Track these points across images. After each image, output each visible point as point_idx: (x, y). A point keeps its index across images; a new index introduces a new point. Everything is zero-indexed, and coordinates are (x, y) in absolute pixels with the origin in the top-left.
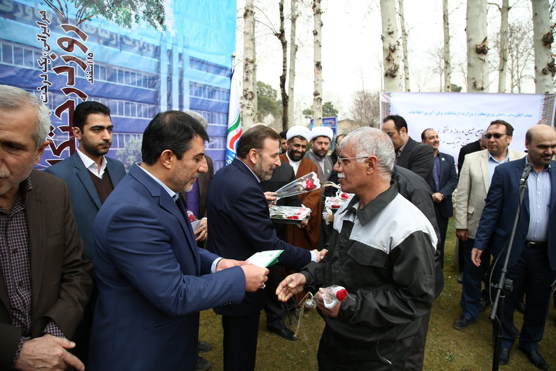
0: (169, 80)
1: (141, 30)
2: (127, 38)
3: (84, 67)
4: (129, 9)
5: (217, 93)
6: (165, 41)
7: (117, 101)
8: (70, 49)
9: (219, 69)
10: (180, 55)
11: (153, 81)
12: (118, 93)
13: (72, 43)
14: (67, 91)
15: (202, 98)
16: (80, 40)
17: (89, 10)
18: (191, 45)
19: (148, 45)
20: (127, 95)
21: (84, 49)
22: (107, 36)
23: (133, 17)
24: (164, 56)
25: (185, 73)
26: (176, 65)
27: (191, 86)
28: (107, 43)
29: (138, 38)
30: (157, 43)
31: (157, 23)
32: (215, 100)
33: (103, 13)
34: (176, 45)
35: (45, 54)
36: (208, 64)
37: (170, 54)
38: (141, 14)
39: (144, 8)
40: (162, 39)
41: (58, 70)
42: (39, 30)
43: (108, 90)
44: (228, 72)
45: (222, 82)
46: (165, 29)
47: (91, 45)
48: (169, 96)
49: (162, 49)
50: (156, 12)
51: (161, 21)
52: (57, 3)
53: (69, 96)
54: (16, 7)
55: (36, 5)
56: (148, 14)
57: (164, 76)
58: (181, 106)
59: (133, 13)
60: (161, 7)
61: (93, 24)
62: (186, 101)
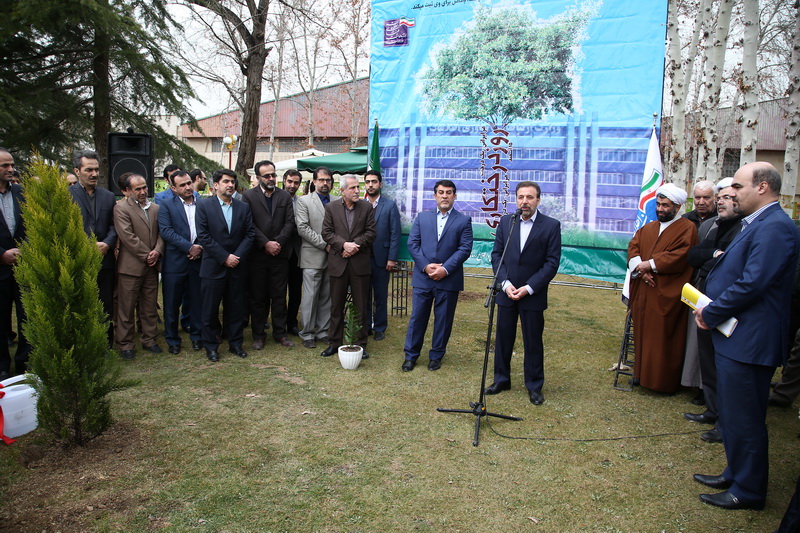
0: (577, 151)
1: (551, 118)
2: (539, 127)
3: (506, 152)
4: (540, 107)
5: (632, 155)
6: (573, 121)
7: (529, 172)
8: (498, 142)
9: (639, 131)
10: (589, 130)
11: (560, 154)
13: (499, 140)
14: (495, 168)
15: (613, 161)
16: (505, 137)
17: (511, 117)
18: (600, 117)
19: (556, 128)
20: (537, 167)
21: (507, 141)
22: (523, 130)
23: (543, 111)
24: (572, 135)
25: (593, 142)
26: (584, 137)
27: (600, 152)
28: (522, 134)
29: (547, 124)
30: (564, 124)
31: (564, 109)
32: (630, 161)
33: (520, 115)
34: (585, 121)
35: (484, 148)
36: (623, 130)
37: (577, 130)
38: (550, 107)
39: (553, 101)
40: (570, 119)
41: (490, 157)
42: (481, 137)
43: (522, 164)
44: (647, 133)
45: (638, 144)
46: (572, 111)
47: (511, 138)
48: (576, 163)
49: (570, 127)
50: (564, 101)
51: (569, 106)
52: (491, 120)
53: (496, 171)
54: (471, 129)
55: (480, 124)
56: (556, 105)
57: (571, 148)
58: (588, 170)
59: (543, 108)
60: (569, 96)
61: (513, 124)
62: (594, 166)
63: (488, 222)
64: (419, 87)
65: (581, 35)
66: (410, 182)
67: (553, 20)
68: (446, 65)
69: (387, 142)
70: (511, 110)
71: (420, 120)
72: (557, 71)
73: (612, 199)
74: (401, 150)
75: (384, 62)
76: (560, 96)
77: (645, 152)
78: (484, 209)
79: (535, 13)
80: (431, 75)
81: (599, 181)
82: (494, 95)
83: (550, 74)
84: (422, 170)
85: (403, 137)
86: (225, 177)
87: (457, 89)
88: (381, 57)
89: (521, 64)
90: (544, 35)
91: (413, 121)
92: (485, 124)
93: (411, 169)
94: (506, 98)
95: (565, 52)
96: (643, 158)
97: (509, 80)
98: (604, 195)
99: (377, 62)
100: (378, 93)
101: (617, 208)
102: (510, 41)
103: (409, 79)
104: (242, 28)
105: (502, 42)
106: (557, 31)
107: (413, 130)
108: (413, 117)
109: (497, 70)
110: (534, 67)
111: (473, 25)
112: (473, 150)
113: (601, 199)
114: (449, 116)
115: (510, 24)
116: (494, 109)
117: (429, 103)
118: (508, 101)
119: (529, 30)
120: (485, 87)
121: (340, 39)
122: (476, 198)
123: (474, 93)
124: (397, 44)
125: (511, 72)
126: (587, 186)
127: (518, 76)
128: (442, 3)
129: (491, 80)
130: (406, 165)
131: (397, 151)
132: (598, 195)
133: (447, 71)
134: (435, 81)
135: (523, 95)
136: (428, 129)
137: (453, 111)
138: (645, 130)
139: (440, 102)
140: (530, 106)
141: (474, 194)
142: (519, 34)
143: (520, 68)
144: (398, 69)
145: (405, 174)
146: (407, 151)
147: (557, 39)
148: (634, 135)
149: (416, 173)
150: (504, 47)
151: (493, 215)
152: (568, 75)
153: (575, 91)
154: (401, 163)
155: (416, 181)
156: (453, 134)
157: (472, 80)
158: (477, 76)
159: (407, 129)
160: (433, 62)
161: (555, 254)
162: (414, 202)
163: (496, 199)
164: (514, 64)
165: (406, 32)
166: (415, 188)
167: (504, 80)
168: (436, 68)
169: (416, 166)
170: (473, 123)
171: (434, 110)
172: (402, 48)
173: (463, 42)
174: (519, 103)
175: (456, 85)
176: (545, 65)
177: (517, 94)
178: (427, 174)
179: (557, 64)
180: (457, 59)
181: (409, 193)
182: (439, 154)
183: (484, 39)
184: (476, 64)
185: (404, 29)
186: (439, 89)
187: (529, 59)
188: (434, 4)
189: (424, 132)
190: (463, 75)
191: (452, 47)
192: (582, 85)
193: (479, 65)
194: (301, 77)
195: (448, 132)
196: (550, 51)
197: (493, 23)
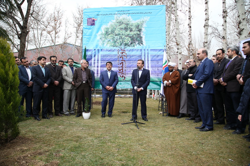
0: (145, 55)
1: (137, 47)
2: (134, 49)
3: (125, 56)
4: (134, 44)
5: (159, 56)
6: (143, 48)
8: (123, 53)
9: (161, 50)
10: (148, 50)
12: (132, 60)
14: (122, 60)
15: (155, 58)
16: (124, 52)
17: (126, 46)
18: (150, 46)
19: (139, 49)
21: (125, 53)
24: (143, 51)
25: (149, 53)
26: (146, 52)
27: (151, 56)
28: (129, 51)
29: (136, 48)
31: (141, 44)
32: (159, 58)
33: (129, 46)
34: (146, 47)
35: (118, 55)
36: (156, 50)
37: (145, 50)
38: (137, 44)
39: (138, 42)
40: (142, 47)
41: (120, 57)
42: (118, 52)
43: (130, 59)
44: (163, 50)
45: (160, 53)
46: (143, 45)
47: (126, 52)
50: (141, 42)
51: (142, 44)
52: (120, 47)
53: (122, 61)
54: (114, 50)
55: (117, 48)
56: (139, 43)
57: (143, 55)
58: (148, 61)
59: (135, 44)
60: (142, 41)
61: (127, 48)
62: (150, 59)
63: (121, 76)
64: (98, 38)
65: (144, 25)
66: (96, 65)
67: (137, 21)
68: (107, 32)
69: (88, 53)
70: (126, 44)
71: (99, 47)
72: (138, 34)
73: (155, 68)
74: (93, 55)
75: (87, 30)
76: (140, 41)
77: (163, 55)
78: (119, 72)
79: (132, 19)
80: (102, 34)
81: (151, 63)
82: (121, 40)
83: (136, 35)
84: (100, 61)
85: (94, 52)
86: (43, 59)
87: (110, 38)
88: (86, 28)
89: (128, 32)
90: (135, 25)
91: (97, 47)
92: (119, 48)
93: (96, 61)
94: (125, 41)
95: (140, 29)
96: (162, 57)
97: (125, 36)
98: (153, 67)
99: (85, 30)
100: (85, 39)
101: (156, 70)
102: (125, 26)
103: (95, 35)
104: (19, 24)
105: (123, 26)
106: (138, 24)
107: (97, 50)
108: (97, 46)
109: (122, 34)
110: (132, 33)
111: (114, 21)
112: (116, 55)
113: (152, 68)
114: (108, 46)
115: (125, 21)
116: (121, 44)
117: (102, 42)
118: (125, 42)
119: (130, 23)
120: (118, 38)
121: (50, 31)
122: (117, 69)
123: (115, 39)
124: (91, 25)
125: (126, 34)
126: (148, 65)
127: (128, 35)
128: (105, 14)
129: (120, 36)
130: (95, 60)
131: (92, 56)
132: (151, 67)
133: (107, 33)
134: (103, 36)
135: (129, 41)
136: (101, 50)
137: (109, 45)
138: (162, 50)
139: (105, 42)
140: (132, 43)
141: (116, 68)
142: (128, 24)
143: (128, 33)
144: (92, 33)
145: (94, 63)
146: (95, 56)
147: (138, 26)
148: (160, 51)
149: (98, 62)
150: (124, 27)
151: (122, 74)
152: (142, 36)
153: (143, 40)
154: (93, 59)
155: (98, 65)
156: (109, 51)
157: (114, 36)
158: (116, 35)
159: (95, 49)
160: (103, 31)
161: (148, 79)
162: (98, 71)
163: (122, 69)
164: (126, 32)
165: (94, 22)
166: (98, 67)
167: (124, 36)
168: (104, 32)
169: (98, 60)
170: (115, 48)
171: (103, 44)
172: (93, 26)
173: (111, 25)
174: (128, 43)
175: (110, 37)
176: (135, 33)
177: (128, 40)
178: (101, 63)
179: (139, 33)
180: (110, 30)
181: (96, 68)
182: (105, 57)
183: (118, 25)
184: (115, 32)
185: (94, 21)
186: (104, 38)
187: (131, 31)
188: (103, 14)
189: (100, 50)
190: (112, 35)
191: (108, 27)
192: (145, 38)
193: (117, 32)
194: (36, 43)
195: (107, 50)
196: (136, 29)
197: (120, 21)
